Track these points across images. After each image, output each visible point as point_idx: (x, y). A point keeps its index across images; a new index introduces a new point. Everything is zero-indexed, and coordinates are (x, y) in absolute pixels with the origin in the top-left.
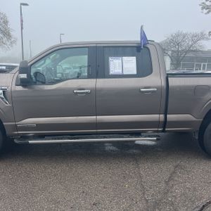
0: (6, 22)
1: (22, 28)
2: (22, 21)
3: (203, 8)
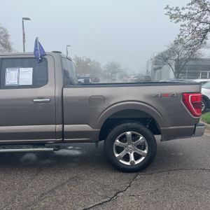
0: (7, 36)
1: (24, 41)
2: (24, 35)
3: (171, 18)
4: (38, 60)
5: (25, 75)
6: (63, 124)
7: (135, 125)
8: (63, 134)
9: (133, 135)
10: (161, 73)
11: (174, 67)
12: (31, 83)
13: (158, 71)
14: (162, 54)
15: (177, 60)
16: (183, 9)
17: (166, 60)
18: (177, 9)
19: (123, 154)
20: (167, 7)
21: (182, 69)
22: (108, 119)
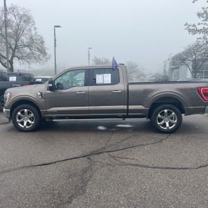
2: (55, 40)
4: (114, 70)
5: (107, 78)
6: (128, 105)
7: (170, 106)
8: (128, 111)
9: (168, 112)
10: (178, 72)
11: (191, 67)
12: (110, 83)
13: (175, 71)
14: (179, 55)
15: (195, 61)
16: (199, 24)
17: (184, 60)
18: (194, 25)
19: (162, 122)
20: (187, 24)
21: (199, 69)
22: (153, 103)
